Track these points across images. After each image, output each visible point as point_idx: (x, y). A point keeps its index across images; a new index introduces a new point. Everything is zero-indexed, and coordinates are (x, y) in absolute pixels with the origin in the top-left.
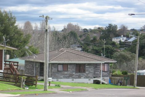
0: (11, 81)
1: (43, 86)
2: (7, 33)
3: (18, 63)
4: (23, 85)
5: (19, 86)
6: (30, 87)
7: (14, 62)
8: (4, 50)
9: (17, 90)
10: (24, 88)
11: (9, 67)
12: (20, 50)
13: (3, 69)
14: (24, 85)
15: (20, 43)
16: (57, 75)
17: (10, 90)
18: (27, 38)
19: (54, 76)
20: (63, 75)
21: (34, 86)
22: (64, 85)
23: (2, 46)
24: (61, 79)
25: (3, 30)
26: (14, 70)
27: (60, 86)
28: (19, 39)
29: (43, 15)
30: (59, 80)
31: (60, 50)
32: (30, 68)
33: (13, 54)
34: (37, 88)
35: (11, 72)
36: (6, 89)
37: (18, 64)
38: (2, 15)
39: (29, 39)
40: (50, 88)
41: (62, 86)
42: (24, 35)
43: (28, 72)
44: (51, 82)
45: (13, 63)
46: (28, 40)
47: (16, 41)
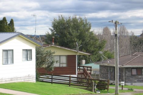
0: (84, 85)
1: (114, 89)
2: (83, 39)
3: (91, 67)
4: (94, 89)
5: (91, 90)
6: (103, 91)
7: (88, 67)
8: (77, 55)
9: (89, 94)
10: (96, 93)
11: (83, 72)
12: (95, 55)
13: (77, 74)
14: (96, 89)
15: (95, 49)
16: (130, 79)
17: (81, 94)
18: (102, 43)
19: (128, 80)
20: (137, 79)
21: (106, 90)
22: (138, 89)
23: (75, 52)
24: (135, 83)
25: (78, 36)
26: (87, 75)
27: (133, 90)
28: (95, 45)
29: (112, 21)
30: (134, 84)
31: (133, 54)
32: (105, 72)
33: (89, 59)
34: (109, 92)
35: (85, 76)
36: (78, 93)
37: (91, 69)
38: (77, 21)
39: (104, 44)
40: (123, 92)
41: (135, 90)
42: (100, 41)
43: (103, 76)
44: (123, 86)
45: (86, 68)
46: (103, 46)
47: (92, 46)
